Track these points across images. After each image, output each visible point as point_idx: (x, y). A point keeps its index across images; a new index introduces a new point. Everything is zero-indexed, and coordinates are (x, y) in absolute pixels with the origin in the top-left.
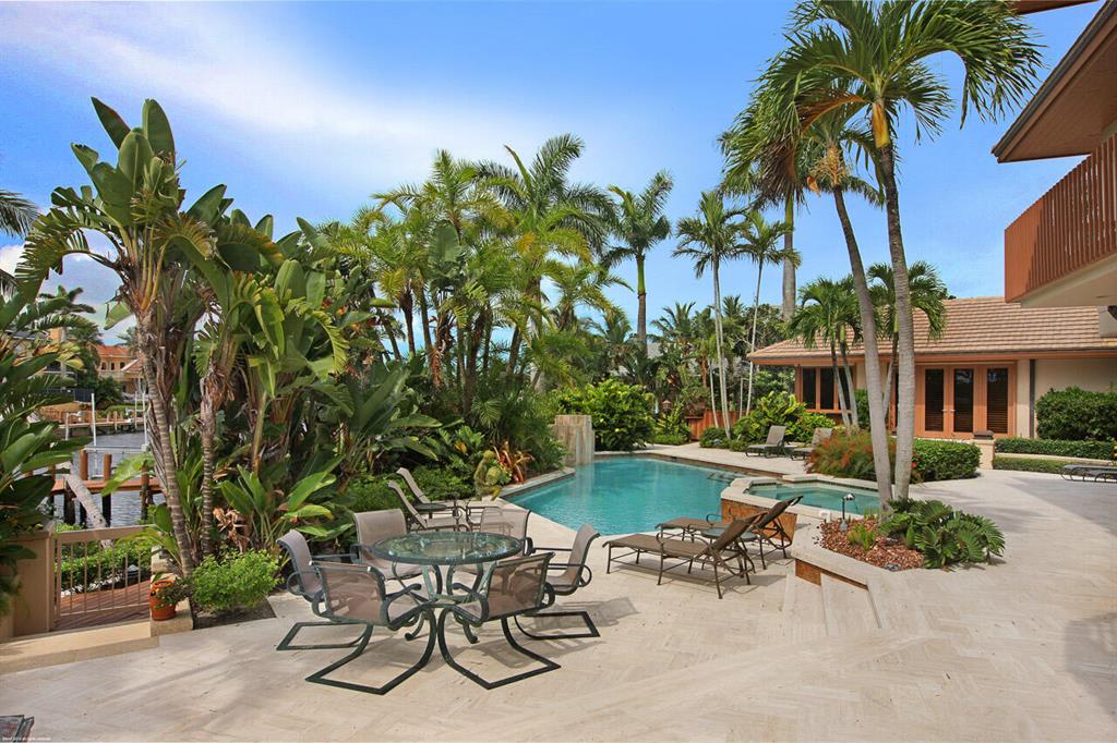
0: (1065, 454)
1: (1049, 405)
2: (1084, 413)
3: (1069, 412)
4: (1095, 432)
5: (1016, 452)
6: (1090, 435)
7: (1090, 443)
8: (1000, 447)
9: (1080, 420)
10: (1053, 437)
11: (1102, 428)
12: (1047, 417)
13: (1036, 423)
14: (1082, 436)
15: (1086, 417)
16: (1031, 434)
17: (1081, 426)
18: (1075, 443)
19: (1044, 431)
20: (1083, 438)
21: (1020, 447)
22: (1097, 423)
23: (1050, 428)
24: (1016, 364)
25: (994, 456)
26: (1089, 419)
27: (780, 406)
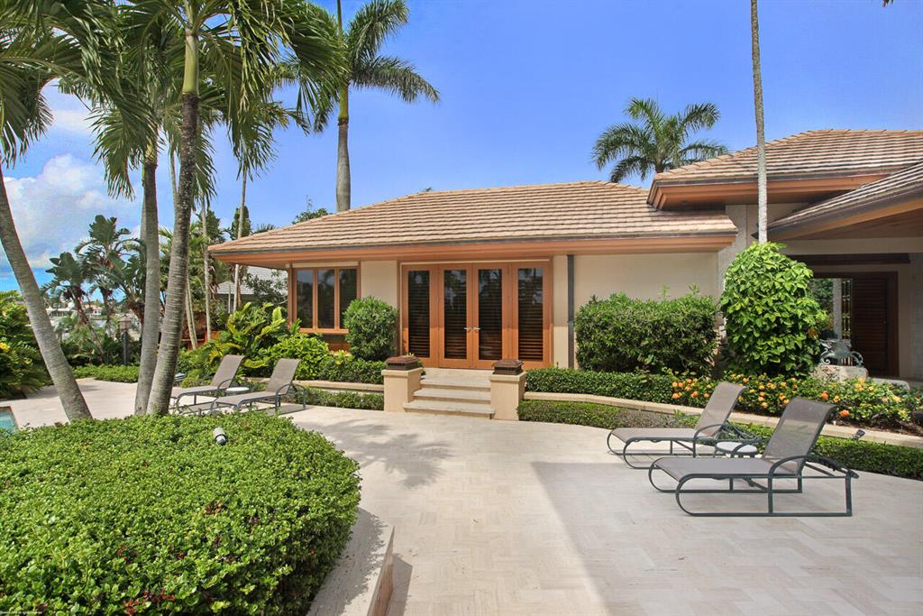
0: (611, 394)
1: (590, 320)
2: (634, 332)
3: (616, 331)
4: (648, 361)
5: (551, 390)
6: (641, 365)
7: (641, 376)
8: (531, 384)
9: (629, 342)
10: (596, 367)
11: (655, 354)
12: (588, 338)
13: (576, 347)
14: (631, 365)
15: (636, 339)
16: (571, 364)
17: (631, 352)
18: (623, 376)
19: (585, 358)
20: (631, 369)
21: (557, 382)
22: (650, 346)
23: (592, 354)
24: (551, 262)
25: (522, 399)
26: (641, 339)
27: (254, 324)
